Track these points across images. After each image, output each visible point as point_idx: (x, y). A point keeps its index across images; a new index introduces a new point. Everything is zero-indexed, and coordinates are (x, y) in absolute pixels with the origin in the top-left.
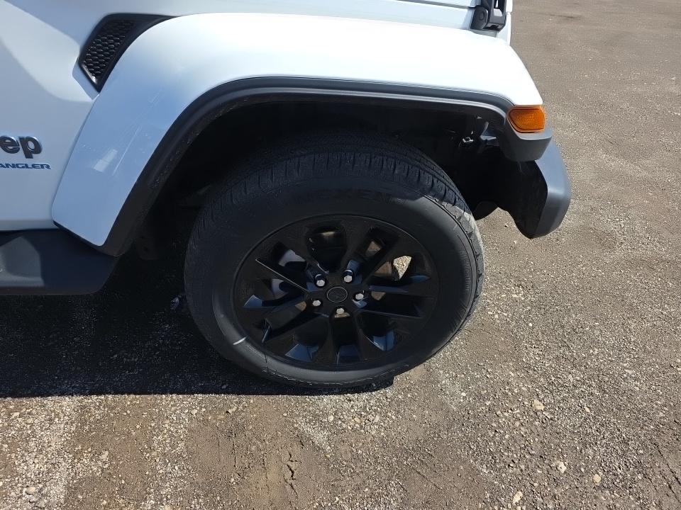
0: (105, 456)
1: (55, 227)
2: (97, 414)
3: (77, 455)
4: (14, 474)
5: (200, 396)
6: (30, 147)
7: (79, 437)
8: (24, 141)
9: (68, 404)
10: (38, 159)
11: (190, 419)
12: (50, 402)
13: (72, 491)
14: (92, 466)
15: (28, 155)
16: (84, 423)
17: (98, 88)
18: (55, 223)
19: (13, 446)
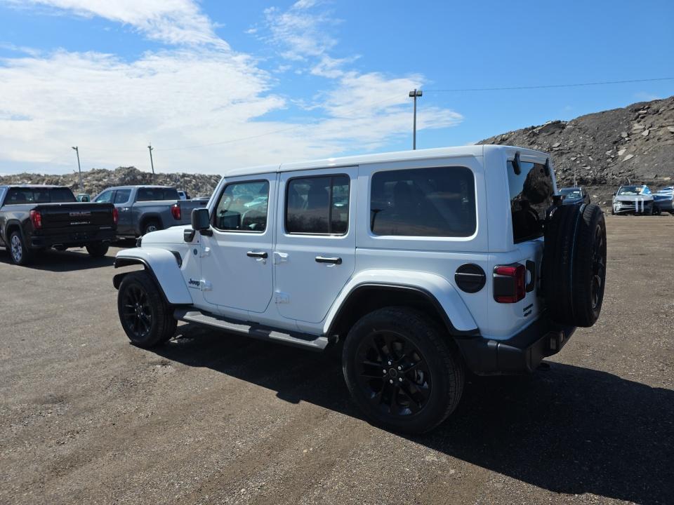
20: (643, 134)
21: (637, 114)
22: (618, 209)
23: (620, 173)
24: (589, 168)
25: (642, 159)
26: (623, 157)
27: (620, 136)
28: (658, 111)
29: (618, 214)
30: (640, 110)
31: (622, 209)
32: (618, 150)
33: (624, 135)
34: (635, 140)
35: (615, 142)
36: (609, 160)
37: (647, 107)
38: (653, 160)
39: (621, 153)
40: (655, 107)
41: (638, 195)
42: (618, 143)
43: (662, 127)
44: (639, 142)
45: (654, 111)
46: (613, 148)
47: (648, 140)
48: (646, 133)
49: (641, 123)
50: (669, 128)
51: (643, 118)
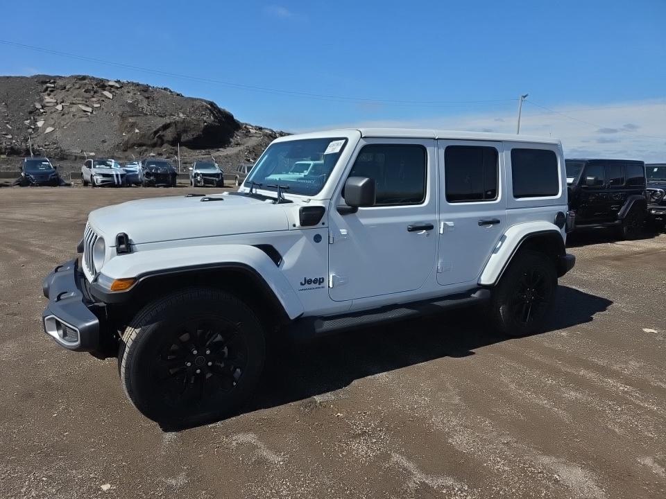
20: (57, 107)
21: (45, 86)
22: (99, 181)
23: (45, 145)
24: (10, 136)
25: (63, 132)
26: (44, 128)
27: (34, 106)
28: (65, 88)
29: (99, 186)
30: (46, 83)
31: (103, 182)
32: (36, 121)
33: (38, 106)
34: (51, 113)
35: (31, 113)
36: (30, 130)
37: (52, 81)
38: (74, 135)
39: (40, 124)
40: (60, 83)
41: (111, 168)
42: (33, 113)
43: (74, 104)
44: (54, 115)
45: (61, 86)
46: (30, 118)
47: (63, 115)
48: (59, 107)
49: (51, 96)
50: (80, 106)
51: (52, 91)
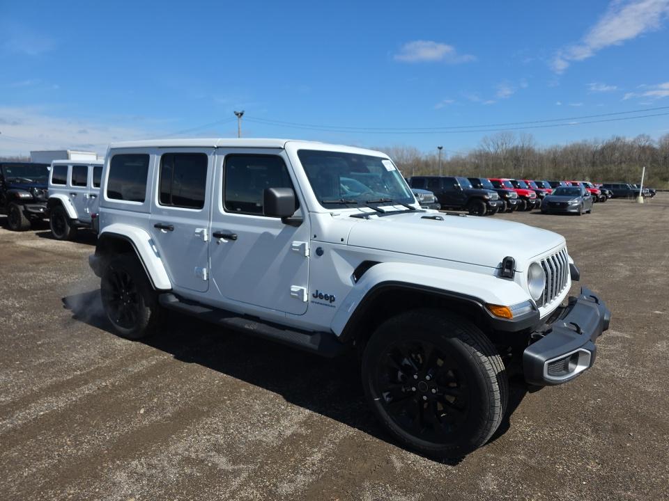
0: (309, 431)
1: (330, 332)
2: (315, 418)
3: (301, 427)
4: (279, 422)
5: (357, 430)
6: (331, 299)
7: (305, 423)
8: (331, 296)
9: (307, 412)
10: (333, 304)
11: (347, 435)
12: (302, 409)
13: (293, 435)
14: (303, 431)
15: (331, 302)
16: (309, 419)
17: (356, 282)
18: (331, 330)
19: (283, 415)
